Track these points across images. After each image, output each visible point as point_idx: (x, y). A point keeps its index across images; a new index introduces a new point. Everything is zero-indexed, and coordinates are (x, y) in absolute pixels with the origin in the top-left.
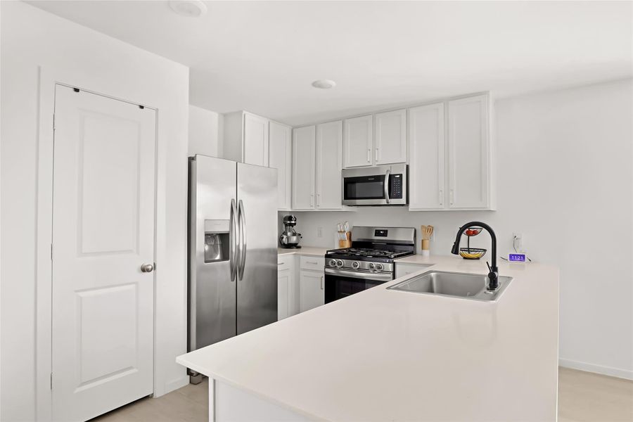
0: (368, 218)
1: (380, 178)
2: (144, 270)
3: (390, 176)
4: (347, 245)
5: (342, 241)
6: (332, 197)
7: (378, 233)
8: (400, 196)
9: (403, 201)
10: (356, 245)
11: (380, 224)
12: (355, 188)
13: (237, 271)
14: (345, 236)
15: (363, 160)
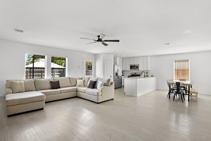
0: (134, 71)
1: (135, 66)
2: (111, 76)
3: (137, 66)
4: (131, 75)
5: (130, 75)
6: (128, 68)
7: (135, 73)
8: (138, 68)
9: (138, 69)
10: (132, 75)
11: (135, 72)
12: (132, 67)
13: (118, 77)
14: (130, 74)
15: (133, 63)
